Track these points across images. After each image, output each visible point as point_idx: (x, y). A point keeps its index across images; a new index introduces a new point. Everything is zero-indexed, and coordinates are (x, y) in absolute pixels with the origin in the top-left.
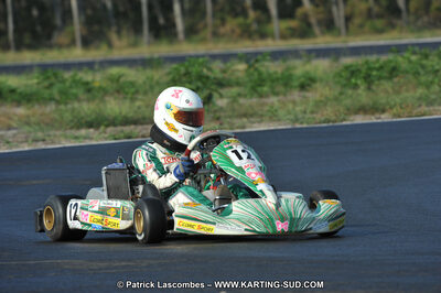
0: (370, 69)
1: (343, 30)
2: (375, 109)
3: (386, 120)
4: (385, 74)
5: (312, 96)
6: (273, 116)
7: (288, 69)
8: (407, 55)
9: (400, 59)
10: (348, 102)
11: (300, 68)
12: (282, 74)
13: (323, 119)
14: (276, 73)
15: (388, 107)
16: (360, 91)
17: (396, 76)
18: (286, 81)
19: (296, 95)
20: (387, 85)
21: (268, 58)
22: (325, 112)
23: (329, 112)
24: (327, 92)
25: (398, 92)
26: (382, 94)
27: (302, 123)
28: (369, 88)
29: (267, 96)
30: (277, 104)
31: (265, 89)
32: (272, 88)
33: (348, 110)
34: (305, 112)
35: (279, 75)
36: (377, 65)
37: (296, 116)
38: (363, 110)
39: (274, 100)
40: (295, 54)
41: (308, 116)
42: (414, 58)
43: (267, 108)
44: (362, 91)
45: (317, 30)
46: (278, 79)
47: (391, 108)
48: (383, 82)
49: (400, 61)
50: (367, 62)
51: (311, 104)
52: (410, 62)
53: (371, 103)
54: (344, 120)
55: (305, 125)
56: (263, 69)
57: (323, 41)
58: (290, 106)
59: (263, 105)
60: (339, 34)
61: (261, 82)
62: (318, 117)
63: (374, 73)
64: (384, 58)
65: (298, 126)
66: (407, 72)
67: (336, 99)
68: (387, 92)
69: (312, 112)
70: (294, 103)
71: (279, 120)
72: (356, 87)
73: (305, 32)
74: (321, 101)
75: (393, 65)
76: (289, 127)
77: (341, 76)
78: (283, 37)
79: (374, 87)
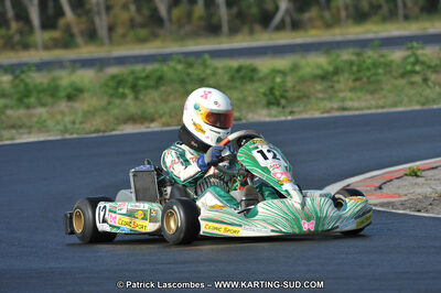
0: (137, 78)
1: (106, 40)
2: (144, 118)
3: (156, 129)
4: (152, 83)
5: (81, 106)
6: (43, 127)
7: (54, 79)
8: (172, 64)
9: (165, 68)
10: (116, 111)
11: (66, 79)
12: (49, 85)
13: (93, 129)
14: (41, 84)
15: (156, 116)
16: (128, 101)
17: (163, 85)
18: (53, 92)
19: (63, 105)
20: (155, 94)
21: (34, 68)
22: (94, 123)
23: (98, 122)
24: (95, 102)
25: (165, 101)
26: (150, 104)
27: (72, 134)
28: (136, 98)
29: (34, 107)
30: (45, 116)
31: (32, 100)
32: (39, 99)
33: (117, 119)
34: (74, 123)
35: (45, 86)
36: (143, 75)
37: (65, 127)
38: (132, 119)
39: (41, 111)
40: (59, 64)
41: (77, 126)
42: (180, 67)
43: (35, 119)
44: (129, 100)
45: (79, 40)
46: (44, 91)
47: (161, 117)
48: (150, 91)
49: (166, 69)
50: (133, 72)
51: (80, 114)
52: (175, 70)
53: (139, 113)
54: (114, 130)
55: (75, 136)
56: (28, 80)
57: (86, 51)
58: (59, 117)
59: (30, 116)
60: (102, 44)
61: (27, 93)
62: (87, 126)
63: (141, 82)
64: (150, 68)
65: (68, 136)
66: (172, 81)
67: (105, 109)
68: (155, 101)
69: (81, 123)
70: (63, 113)
71: (48, 131)
72: (123, 96)
73: (67, 42)
74: (89, 112)
75: (159, 74)
76: (59, 137)
77: (107, 86)
78: (46, 47)
79: (141, 97)
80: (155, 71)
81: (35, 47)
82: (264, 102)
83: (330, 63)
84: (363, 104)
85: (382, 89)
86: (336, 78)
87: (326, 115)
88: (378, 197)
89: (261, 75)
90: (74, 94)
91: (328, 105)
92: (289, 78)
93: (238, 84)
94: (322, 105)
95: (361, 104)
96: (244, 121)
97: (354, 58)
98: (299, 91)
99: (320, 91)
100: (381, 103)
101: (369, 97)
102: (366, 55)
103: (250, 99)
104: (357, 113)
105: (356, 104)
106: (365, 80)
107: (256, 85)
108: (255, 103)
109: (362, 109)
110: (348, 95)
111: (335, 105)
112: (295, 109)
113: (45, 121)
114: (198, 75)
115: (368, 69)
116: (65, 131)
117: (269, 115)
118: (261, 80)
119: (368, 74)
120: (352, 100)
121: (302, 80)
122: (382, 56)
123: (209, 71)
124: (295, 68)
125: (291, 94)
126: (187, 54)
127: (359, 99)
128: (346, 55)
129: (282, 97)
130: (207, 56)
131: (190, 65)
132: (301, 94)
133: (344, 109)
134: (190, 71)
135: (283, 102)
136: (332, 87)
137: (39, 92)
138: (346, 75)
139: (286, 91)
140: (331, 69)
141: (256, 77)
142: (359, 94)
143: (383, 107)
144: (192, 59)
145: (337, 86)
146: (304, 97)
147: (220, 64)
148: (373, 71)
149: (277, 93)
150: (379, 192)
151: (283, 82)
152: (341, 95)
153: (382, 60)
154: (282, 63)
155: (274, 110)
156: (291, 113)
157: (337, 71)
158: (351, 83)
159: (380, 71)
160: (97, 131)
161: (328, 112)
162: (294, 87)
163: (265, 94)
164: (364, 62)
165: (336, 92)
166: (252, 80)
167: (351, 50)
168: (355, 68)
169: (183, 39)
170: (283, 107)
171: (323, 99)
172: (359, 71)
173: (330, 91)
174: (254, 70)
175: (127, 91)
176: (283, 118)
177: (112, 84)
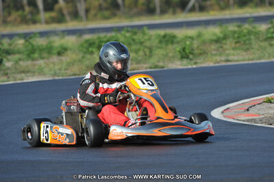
80: (113, 37)
81: (40, 22)
82: (179, 57)
83: (221, 32)
84: (240, 58)
85: (253, 48)
86: (224, 42)
87: (217, 65)
88: (246, 116)
89: (178, 40)
90: (62, 52)
91: (218, 58)
92: (195, 42)
93: (164, 45)
94: (214, 58)
95: (239, 57)
96: (166, 69)
97: (236, 29)
98: (201, 50)
99: (214, 50)
100: (251, 57)
101: (244, 53)
102: (243, 27)
103: (171, 55)
104: (236, 63)
105: (236, 58)
106: (242, 42)
107: (175, 46)
108: (173, 57)
109: (239, 61)
110: (232, 52)
111: (223, 59)
112: (198, 61)
113: (43, 69)
114: (139, 40)
115: (245, 36)
116: (55, 74)
117: (182, 65)
118: (178, 43)
119: (244, 39)
120: (234, 55)
121: (204, 42)
122: (254, 28)
123: (146, 37)
124: (199, 35)
125: (196, 52)
126: (133, 27)
127: (238, 54)
128: (232, 27)
129: (190, 53)
130: (145, 28)
131: (135, 33)
132: (202, 52)
133: (228, 61)
134: (135, 37)
135: (191, 56)
136: (222, 47)
137: (40, 50)
138: (231, 40)
139: (192, 50)
140: (221, 36)
141: (175, 41)
142: (238, 52)
143: (252, 60)
144: (135, 30)
145: (225, 47)
146: (204, 53)
147: (153, 32)
148: (248, 37)
149: (187, 51)
150: (247, 112)
151: (191, 44)
152: (227, 52)
153: (254, 30)
154: (192, 32)
155: (185, 61)
156: (196, 63)
157: (225, 38)
158: (233, 45)
159: (252, 37)
160: (74, 75)
161: (218, 63)
162: (198, 47)
163: (180, 52)
164: (242, 31)
165: (224, 50)
166: (172, 43)
167: (235, 24)
168: (236, 35)
169: (131, 17)
170: (191, 60)
171: (216, 55)
172: (238, 37)
173: (221, 49)
174: (174, 37)
175: (94, 50)
176: (190, 67)
177: (85, 45)
